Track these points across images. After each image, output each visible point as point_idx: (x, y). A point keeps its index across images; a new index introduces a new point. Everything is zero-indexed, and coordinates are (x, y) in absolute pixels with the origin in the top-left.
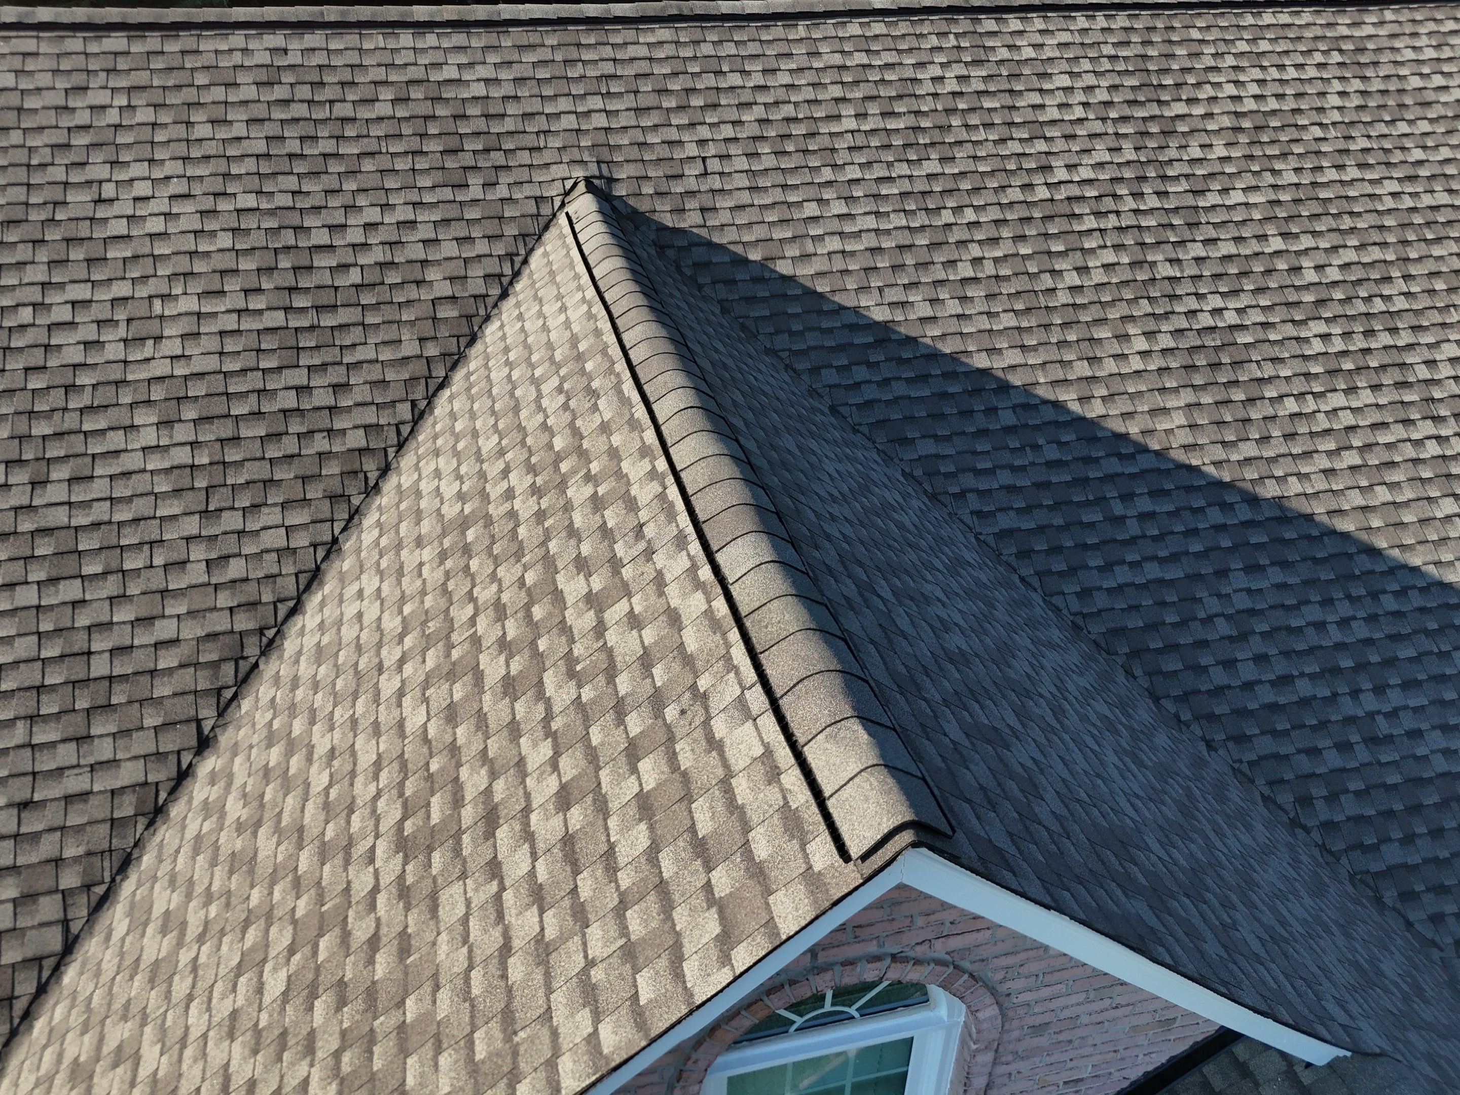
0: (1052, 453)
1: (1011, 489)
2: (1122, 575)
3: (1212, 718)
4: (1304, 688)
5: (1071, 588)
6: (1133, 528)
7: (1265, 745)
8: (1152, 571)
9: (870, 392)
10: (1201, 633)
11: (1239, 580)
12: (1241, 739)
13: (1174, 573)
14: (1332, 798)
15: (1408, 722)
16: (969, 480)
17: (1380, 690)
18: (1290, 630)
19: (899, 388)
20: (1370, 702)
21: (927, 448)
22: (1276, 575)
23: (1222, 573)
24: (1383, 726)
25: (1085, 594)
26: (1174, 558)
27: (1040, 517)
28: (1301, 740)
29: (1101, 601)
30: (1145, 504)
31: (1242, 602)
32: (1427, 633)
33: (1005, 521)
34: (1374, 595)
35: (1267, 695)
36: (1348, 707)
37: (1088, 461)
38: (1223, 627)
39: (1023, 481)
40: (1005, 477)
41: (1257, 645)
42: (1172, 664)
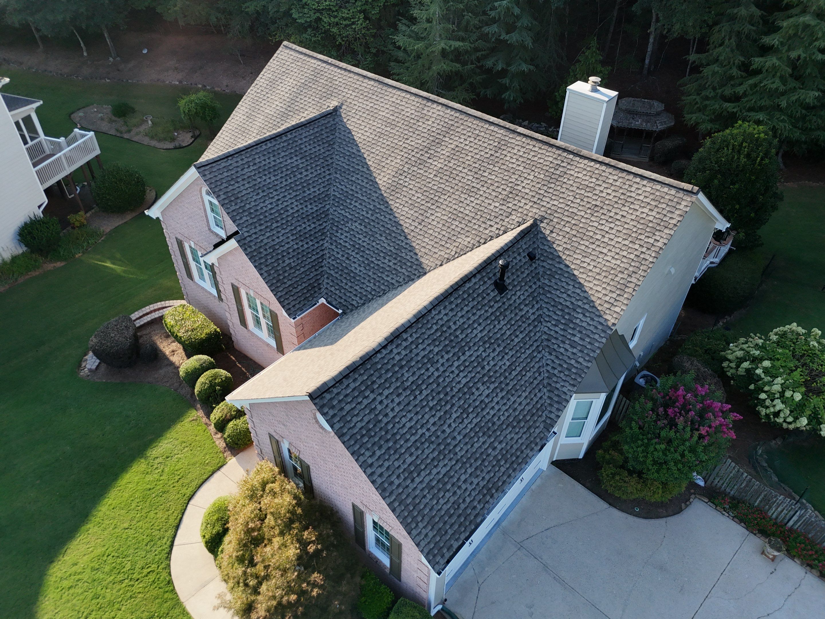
0: (353, 188)
1: (342, 189)
2: (343, 212)
3: (331, 239)
4: (347, 244)
5: (334, 209)
6: (352, 207)
7: (333, 247)
8: (347, 214)
9: (340, 163)
10: (343, 227)
11: (357, 224)
12: (332, 244)
13: (350, 217)
14: (333, 260)
15: (355, 260)
16: (338, 184)
17: (357, 253)
18: (355, 236)
19: (344, 165)
20: (353, 254)
21: (338, 176)
22: (362, 227)
23: (355, 222)
24: (351, 258)
25: (335, 211)
26: (352, 215)
27: (341, 196)
28: (339, 250)
29: (336, 213)
30: (357, 204)
31: (353, 227)
32: (374, 252)
33: (336, 194)
34: (373, 241)
35: (341, 242)
36: (350, 252)
37: (357, 192)
38: (347, 229)
39: (345, 190)
40: (343, 187)
41: (348, 235)
42: (335, 228)
